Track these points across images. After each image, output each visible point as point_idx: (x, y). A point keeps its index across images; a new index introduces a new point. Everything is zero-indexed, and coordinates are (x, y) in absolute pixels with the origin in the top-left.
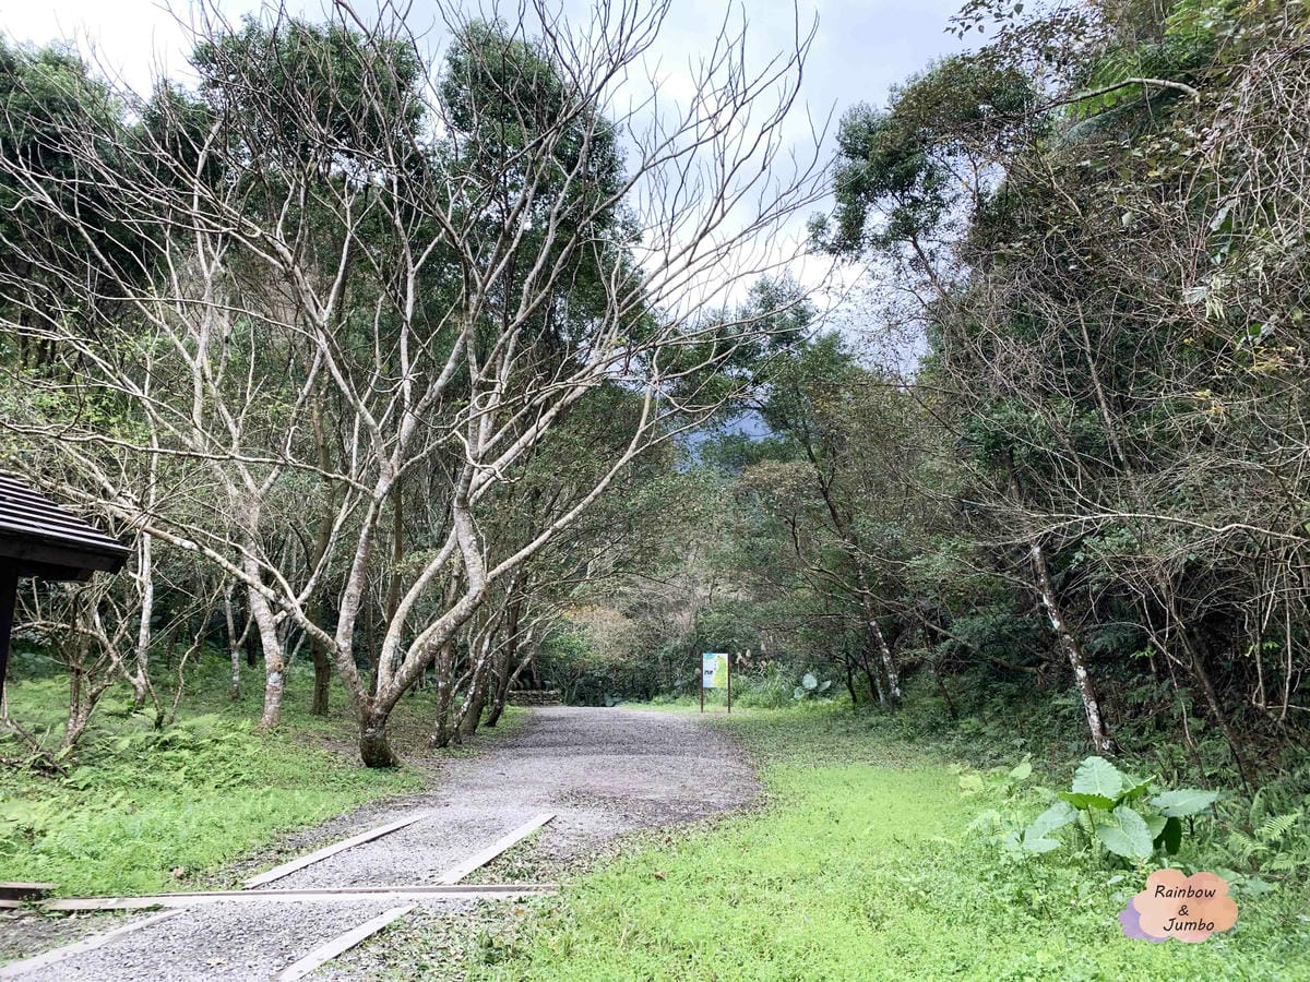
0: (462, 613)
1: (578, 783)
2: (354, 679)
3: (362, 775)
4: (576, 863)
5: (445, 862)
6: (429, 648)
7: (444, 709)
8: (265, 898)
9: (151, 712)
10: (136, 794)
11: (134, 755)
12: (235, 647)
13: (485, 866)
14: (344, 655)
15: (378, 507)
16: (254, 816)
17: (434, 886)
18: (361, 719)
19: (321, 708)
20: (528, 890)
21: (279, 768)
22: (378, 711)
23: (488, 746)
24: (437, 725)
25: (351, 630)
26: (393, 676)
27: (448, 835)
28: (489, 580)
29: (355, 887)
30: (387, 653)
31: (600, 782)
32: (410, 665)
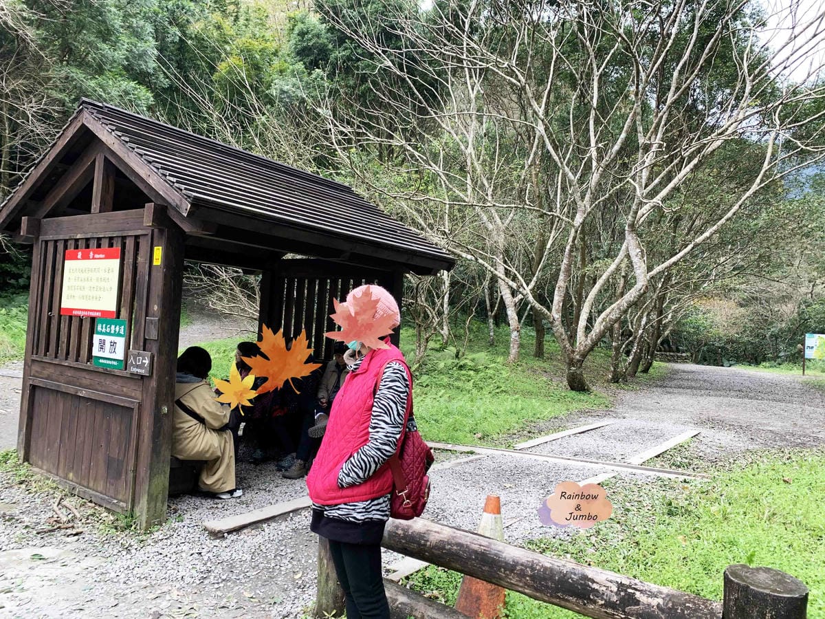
0: (632, 299)
1: (712, 414)
2: (563, 337)
3: (569, 395)
4: (720, 464)
5: (630, 451)
6: (610, 321)
7: (617, 359)
8: (527, 457)
9: (452, 350)
10: (450, 392)
11: (446, 371)
12: (491, 316)
13: (656, 457)
14: (557, 323)
15: (576, 232)
16: (512, 411)
17: (626, 464)
18: (567, 361)
19: (539, 353)
20: (689, 475)
21: (520, 386)
22: (578, 357)
23: (645, 385)
24: (612, 369)
25: (561, 308)
26: (586, 337)
27: (629, 436)
28: (648, 278)
29: (576, 458)
30: (582, 322)
31: (728, 414)
32: (598, 331)
